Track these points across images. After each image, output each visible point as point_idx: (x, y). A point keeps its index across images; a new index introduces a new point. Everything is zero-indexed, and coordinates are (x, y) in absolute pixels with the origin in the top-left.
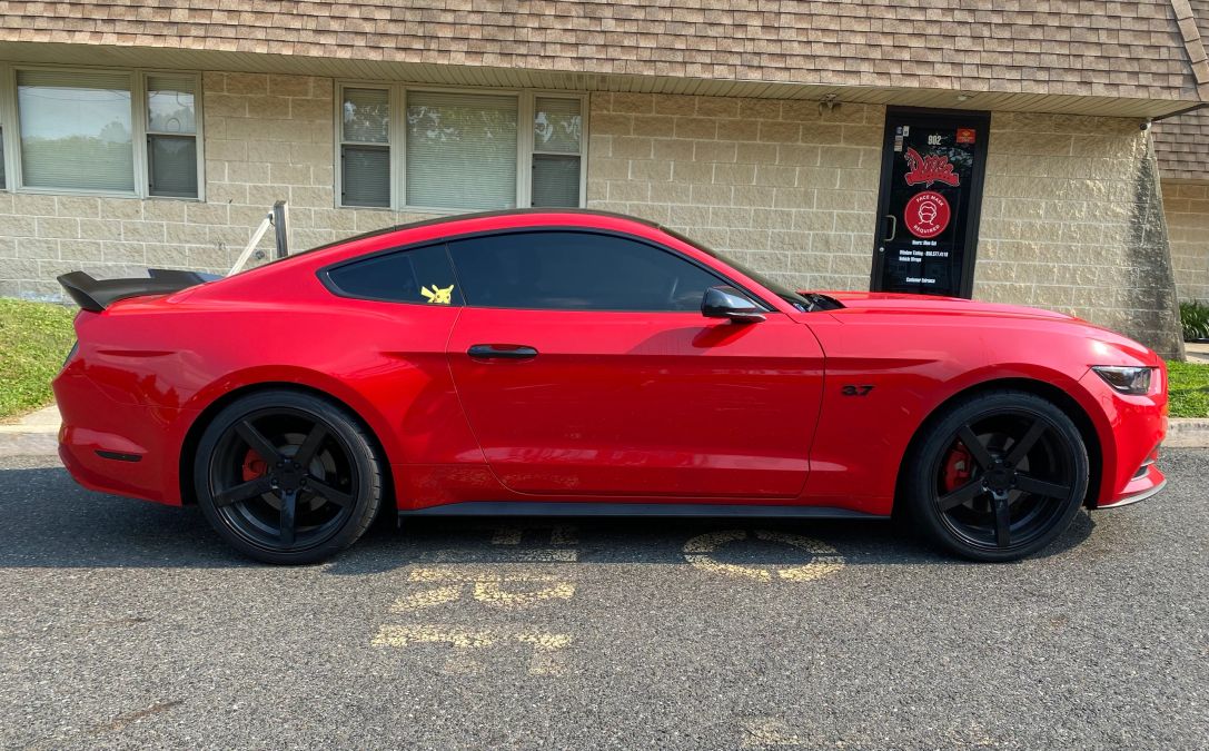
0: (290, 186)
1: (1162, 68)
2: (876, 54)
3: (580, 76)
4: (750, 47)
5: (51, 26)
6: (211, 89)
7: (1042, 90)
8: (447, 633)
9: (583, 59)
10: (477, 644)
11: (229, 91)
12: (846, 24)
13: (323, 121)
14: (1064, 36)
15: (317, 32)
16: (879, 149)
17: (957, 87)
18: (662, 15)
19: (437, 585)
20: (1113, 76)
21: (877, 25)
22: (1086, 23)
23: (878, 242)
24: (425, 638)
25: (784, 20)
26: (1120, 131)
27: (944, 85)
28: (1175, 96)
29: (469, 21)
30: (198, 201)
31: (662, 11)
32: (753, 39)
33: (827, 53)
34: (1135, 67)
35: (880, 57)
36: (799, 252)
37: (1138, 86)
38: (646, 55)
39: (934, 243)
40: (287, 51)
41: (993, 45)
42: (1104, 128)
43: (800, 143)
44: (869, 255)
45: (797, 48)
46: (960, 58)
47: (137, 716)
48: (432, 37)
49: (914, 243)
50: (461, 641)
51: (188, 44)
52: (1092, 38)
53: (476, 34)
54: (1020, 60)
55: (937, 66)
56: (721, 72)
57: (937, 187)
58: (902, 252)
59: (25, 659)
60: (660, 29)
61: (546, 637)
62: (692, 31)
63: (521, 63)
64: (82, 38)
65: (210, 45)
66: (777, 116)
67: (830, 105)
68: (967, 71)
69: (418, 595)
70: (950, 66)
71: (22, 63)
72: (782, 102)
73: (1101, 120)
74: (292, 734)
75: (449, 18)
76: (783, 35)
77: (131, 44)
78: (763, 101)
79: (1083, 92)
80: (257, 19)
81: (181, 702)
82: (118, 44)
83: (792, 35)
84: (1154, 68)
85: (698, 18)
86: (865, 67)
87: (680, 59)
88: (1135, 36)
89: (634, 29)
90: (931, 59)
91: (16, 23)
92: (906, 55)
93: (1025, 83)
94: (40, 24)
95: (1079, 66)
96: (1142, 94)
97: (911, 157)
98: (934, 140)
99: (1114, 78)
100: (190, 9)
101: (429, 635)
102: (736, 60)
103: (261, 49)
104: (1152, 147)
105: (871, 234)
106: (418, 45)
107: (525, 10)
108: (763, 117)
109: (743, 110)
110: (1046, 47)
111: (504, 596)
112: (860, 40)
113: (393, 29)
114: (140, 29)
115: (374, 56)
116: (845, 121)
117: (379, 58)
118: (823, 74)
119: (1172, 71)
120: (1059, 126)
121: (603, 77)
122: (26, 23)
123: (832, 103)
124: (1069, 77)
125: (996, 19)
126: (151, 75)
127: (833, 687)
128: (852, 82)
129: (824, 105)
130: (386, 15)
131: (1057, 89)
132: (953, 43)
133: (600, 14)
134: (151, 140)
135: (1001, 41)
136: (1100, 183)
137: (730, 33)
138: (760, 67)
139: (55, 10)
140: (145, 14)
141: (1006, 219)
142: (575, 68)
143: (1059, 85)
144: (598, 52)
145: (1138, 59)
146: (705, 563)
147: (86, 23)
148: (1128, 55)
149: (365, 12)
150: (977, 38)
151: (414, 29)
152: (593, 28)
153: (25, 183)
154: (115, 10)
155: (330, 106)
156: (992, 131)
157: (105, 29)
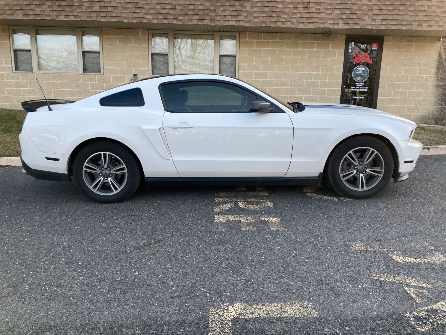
0: (133, 69)
2: (345, 17)
3: (238, 27)
4: (299, 15)
5: (51, 14)
6: (105, 35)
7: (404, 28)
8: (237, 217)
9: (239, 21)
10: (249, 221)
11: (111, 35)
12: (333, 6)
13: (145, 45)
14: (412, 8)
15: (145, 13)
16: (343, 50)
17: (374, 28)
19: (226, 203)
20: (430, 22)
21: (344, 6)
23: (343, 84)
24: (230, 219)
25: (311, 5)
26: (430, 42)
27: (369, 27)
29: (199, 8)
30: (100, 75)
31: (267, 3)
32: (300, 13)
33: (327, 17)
34: (437, 19)
36: (315, 88)
37: (439, 26)
38: (262, 19)
39: (363, 84)
40: (135, 21)
41: (385, 12)
42: (425, 41)
43: (315, 49)
44: (340, 89)
45: (316, 15)
46: (374, 17)
47: (150, 244)
48: (186, 15)
49: (356, 84)
50: (243, 220)
51: (99, 19)
52: (422, 9)
53: (201, 13)
54: (396, 17)
55: (366, 20)
56: (289, 25)
57: (364, 64)
58: (352, 87)
59: (103, 228)
60: (267, 10)
61: (271, 219)
62: (278, 10)
63: (218, 23)
64: (62, 18)
65: (107, 19)
66: (307, 40)
67: (327, 35)
68: (377, 22)
69: (221, 206)
71: (38, 27)
72: (308, 34)
73: (424, 38)
74: (203, 249)
75: (192, 8)
76: (311, 11)
77: (79, 20)
78: (302, 34)
79: (419, 28)
80: (124, 10)
81: (162, 240)
82: (75, 20)
85: (280, 6)
86: (340, 22)
87: (274, 20)
88: (437, 8)
89: (258, 10)
90: (365, 17)
91: (38, 13)
92: (355, 17)
93: (398, 26)
94: (47, 13)
95: (417, 19)
96: (440, 29)
97: (355, 53)
98: (363, 47)
99: (430, 23)
100: (100, 7)
101: (232, 218)
102: (294, 20)
103: (126, 21)
104: (442, 48)
105: (341, 81)
106: (181, 18)
107: (218, 4)
108: (303, 40)
109: (294, 38)
110: (406, 13)
111: (250, 206)
112: (339, 12)
113: (172, 12)
114: (83, 15)
115: (166, 22)
116: (331, 41)
118: (325, 24)
120: (409, 41)
121: (246, 27)
122: (42, 13)
124: (414, 23)
125: (387, 3)
126: (84, 30)
127: (374, 233)
128: (336, 27)
129: (325, 35)
130: (169, 7)
131: (409, 28)
132: (372, 12)
133: (245, 5)
134: (84, 53)
135: (389, 11)
136: (423, 61)
137: (292, 10)
138: (303, 22)
139: (52, 8)
140: (84, 8)
141: (390, 75)
142: (237, 24)
143: (410, 26)
144: (245, 18)
145: (439, 16)
146: (313, 195)
147: (63, 12)
148: (435, 15)
149: (162, 6)
150: (380, 10)
151: (179, 12)
152: (243, 10)
153: (39, 70)
154: (73, 7)
155: (147, 40)
156: (384, 43)
157: (70, 14)
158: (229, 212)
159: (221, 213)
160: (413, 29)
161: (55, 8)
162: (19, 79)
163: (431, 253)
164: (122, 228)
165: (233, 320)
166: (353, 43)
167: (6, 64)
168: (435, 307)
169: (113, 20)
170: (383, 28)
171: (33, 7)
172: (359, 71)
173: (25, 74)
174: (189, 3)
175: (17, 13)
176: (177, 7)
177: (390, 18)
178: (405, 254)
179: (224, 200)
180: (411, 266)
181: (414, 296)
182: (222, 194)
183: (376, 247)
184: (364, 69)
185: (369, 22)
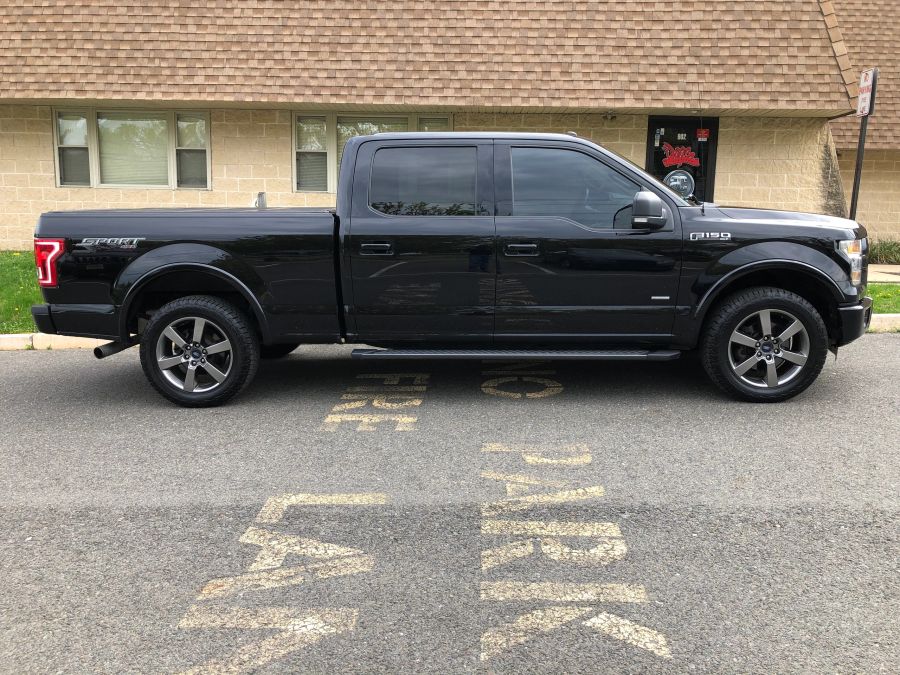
0: (266, 180)
1: (826, 89)
2: (635, 87)
3: (445, 107)
4: (553, 86)
5: (123, 89)
6: (215, 120)
8: (359, 417)
9: (447, 97)
10: (373, 421)
11: (226, 121)
12: (615, 69)
13: (285, 138)
14: (760, 70)
15: (282, 86)
16: (645, 144)
17: (688, 106)
18: (496, 68)
19: (355, 401)
20: (792, 94)
21: (634, 69)
22: (774, 61)
24: (349, 419)
25: (574, 68)
26: (808, 127)
27: (679, 105)
28: (835, 107)
29: (376, 76)
30: (207, 190)
31: (496, 65)
32: (554, 81)
33: (602, 87)
34: (807, 89)
35: (637, 88)
37: (809, 102)
38: (487, 93)
40: (264, 100)
41: (710, 78)
42: (797, 125)
45: (582, 85)
46: (690, 87)
48: (353, 87)
50: (366, 420)
51: (204, 97)
52: (778, 71)
53: (379, 85)
54: (729, 87)
55: (675, 93)
56: (534, 103)
57: (684, 167)
59: (173, 427)
60: (495, 76)
61: (405, 419)
62: (516, 77)
63: (409, 102)
64: (141, 96)
65: (217, 97)
66: (576, 125)
67: (610, 118)
68: (695, 96)
69: (346, 404)
70: (682, 93)
71: (101, 108)
72: (578, 115)
73: (795, 120)
75: (363, 75)
76: (574, 77)
77: (170, 99)
78: (566, 115)
79: (772, 106)
80: (246, 80)
82: (164, 99)
83: (580, 76)
84: (821, 89)
85: (520, 69)
86: (627, 96)
87: (508, 94)
88: (807, 68)
89: (479, 76)
90: (671, 88)
91: (101, 87)
92: (654, 87)
93: (733, 102)
94: (116, 88)
95: (769, 90)
96: (812, 107)
97: (666, 148)
98: (681, 137)
99: (793, 97)
100: (206, 76)
101: (352, 418)
102: (543, 94)
103: (249, 99)
106: (343, 93)
108: (569, 126)
109: (553, 122)
110: (747, 78)
111: (387, 404)
112: (624, 78)
113: (328, 83)
114: (176, 89)
115: (318, 100)
116: (620, 126)
117: (320, 101)
118: (601, 101)
119: (833, 90)
120: (765, 125)
121: (460, 108)
122: (107, 87)
123: (610, 117)
124: (762, 97)
125: (714, 62)
126: (180, 112)
128: (618, 105)
129: (605, 118)
130: (324, 74)
131: (753, 105)
132: (685, 77)
133: (457, 68)
134: (179, 153)
135: (716, 75)
136: (795, 162)
137: (540, 77)
138: (559, 98)
139: (125, 79)
140: (179, 80)
141: (733, 187)
142: (442, 103)
143: (756, 102)
144: (456, 92)
145: (809, 83)
146: (491, 391)
147: (144, 86)
148: (803, 81)
149: (312, 73)
150: (701, 74)
151: (341, 82)
152: (452, 77)
153: (102, 182)
154: (162, 77)
155: (289, 128)
156: (720, 130)
157: (155, 90)
158: (351, 412)
159: (342, 412)
160: (760, 107)
161: (130, 79)
162: (66, 199)
163: (580, 453)
164: (197, 427)
165: (291, 507)
166: (663, 130)
167: (44, 171)
168: (521, 499)
169: (227, 99)
170: (705, 106)
171: (92, 78)
172: (676, 180)
173: (76, 189)
174: (359, 67)
175: (67, 87)
176: (338, 75)
177: (719, 88)
178: (546, 455)
179: (356, 397)
180: (537, 467)
181: (509, 489)
182: (358, 389)
183: (516, 448)
184: (684, 177)
185: (681, 95)
